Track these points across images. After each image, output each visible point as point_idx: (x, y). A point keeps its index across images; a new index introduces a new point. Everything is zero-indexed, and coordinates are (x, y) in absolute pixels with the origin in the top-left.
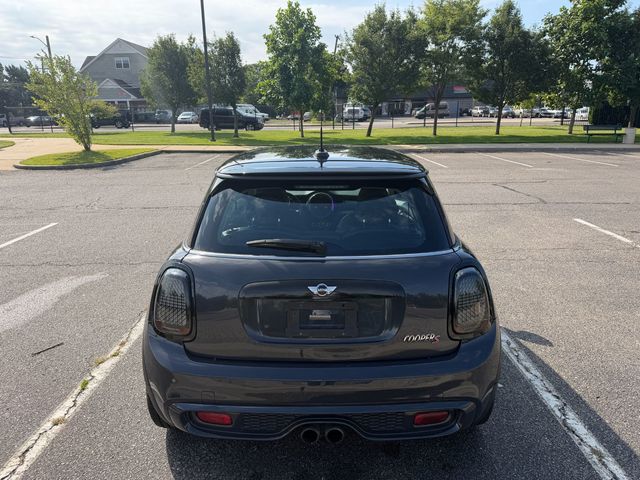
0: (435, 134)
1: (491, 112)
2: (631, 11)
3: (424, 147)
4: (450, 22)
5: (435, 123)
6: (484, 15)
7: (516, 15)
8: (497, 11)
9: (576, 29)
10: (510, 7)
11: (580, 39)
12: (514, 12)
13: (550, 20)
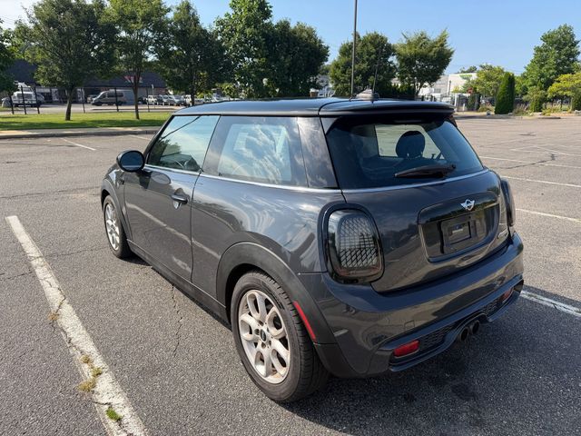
0: (138, 118)
1: (165, 100)
2: (274, 23)
3: (139, 129)
4: (140, 13)
5: (137, 109)
6: (169, 10)
7: (193, 14)
8: (178, 9)
9: (242, 32)
10: (188, 7)
11: (246, 41)
12: (191, 11)
13: (220, 23)
